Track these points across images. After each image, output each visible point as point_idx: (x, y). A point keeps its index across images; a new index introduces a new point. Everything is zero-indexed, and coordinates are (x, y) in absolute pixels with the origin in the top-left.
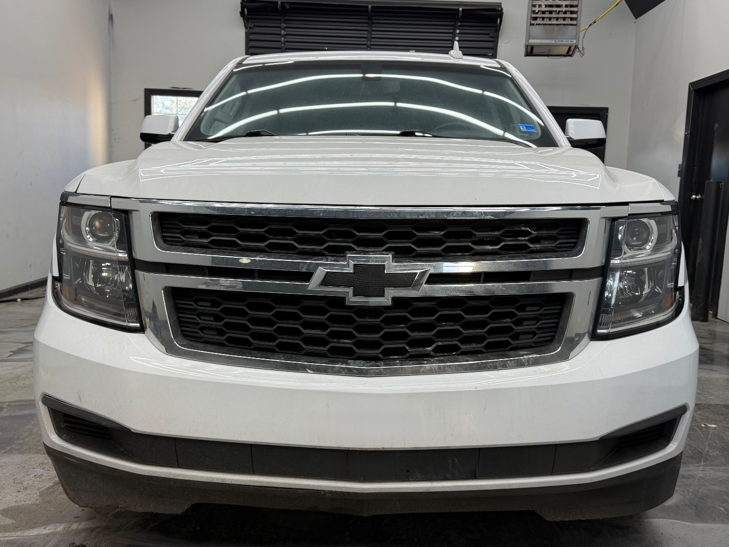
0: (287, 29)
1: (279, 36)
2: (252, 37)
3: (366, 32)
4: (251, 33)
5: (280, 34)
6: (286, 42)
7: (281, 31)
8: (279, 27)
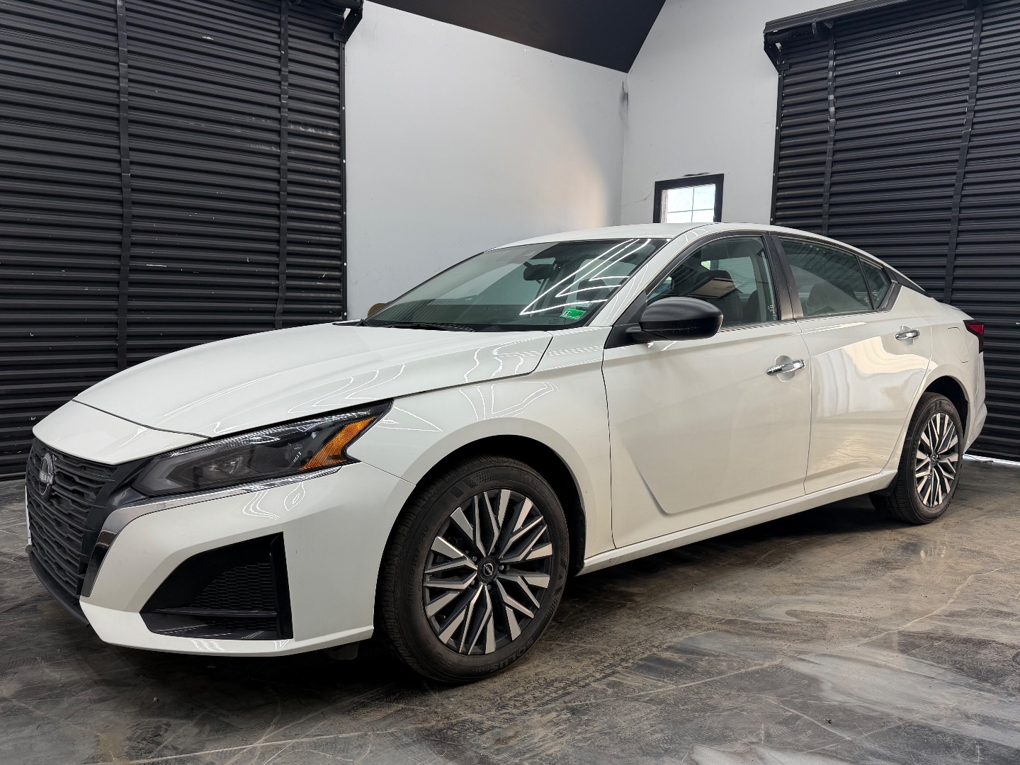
0: (838, 58)
1: (826, 71)
2: (787, 81)
3: (972, 31)
4: (787, 76)
5: (826, 68)
6: (836, 77)
7: (828, 62)
8: (827, 57)
